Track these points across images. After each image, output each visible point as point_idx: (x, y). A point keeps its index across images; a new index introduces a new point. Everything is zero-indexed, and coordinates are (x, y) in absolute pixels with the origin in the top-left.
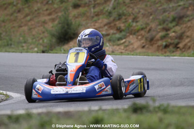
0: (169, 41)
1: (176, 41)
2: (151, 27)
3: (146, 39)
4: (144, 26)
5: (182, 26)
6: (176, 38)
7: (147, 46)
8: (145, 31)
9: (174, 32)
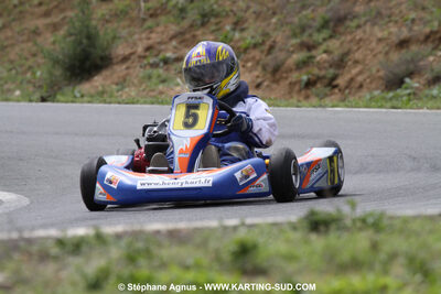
0: (316, 71)
1: (332, 71)
2: (274, 42)
3: (264, 68)
4: (259, 39)
5: (343, 38)
6: (331, 66)
7: (265, 84)
8: (262, 52)
9: (325, 52)
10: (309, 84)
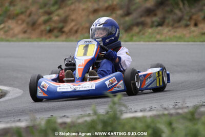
0: (53, 24)
2: (31, 11)
3: (28, 23)
4: (24, 10)
5: (65, 9)
6: (60, 22)
7: (29, 31)
8: (25, 16)
9: (57, 15)
10: (51, 31)
